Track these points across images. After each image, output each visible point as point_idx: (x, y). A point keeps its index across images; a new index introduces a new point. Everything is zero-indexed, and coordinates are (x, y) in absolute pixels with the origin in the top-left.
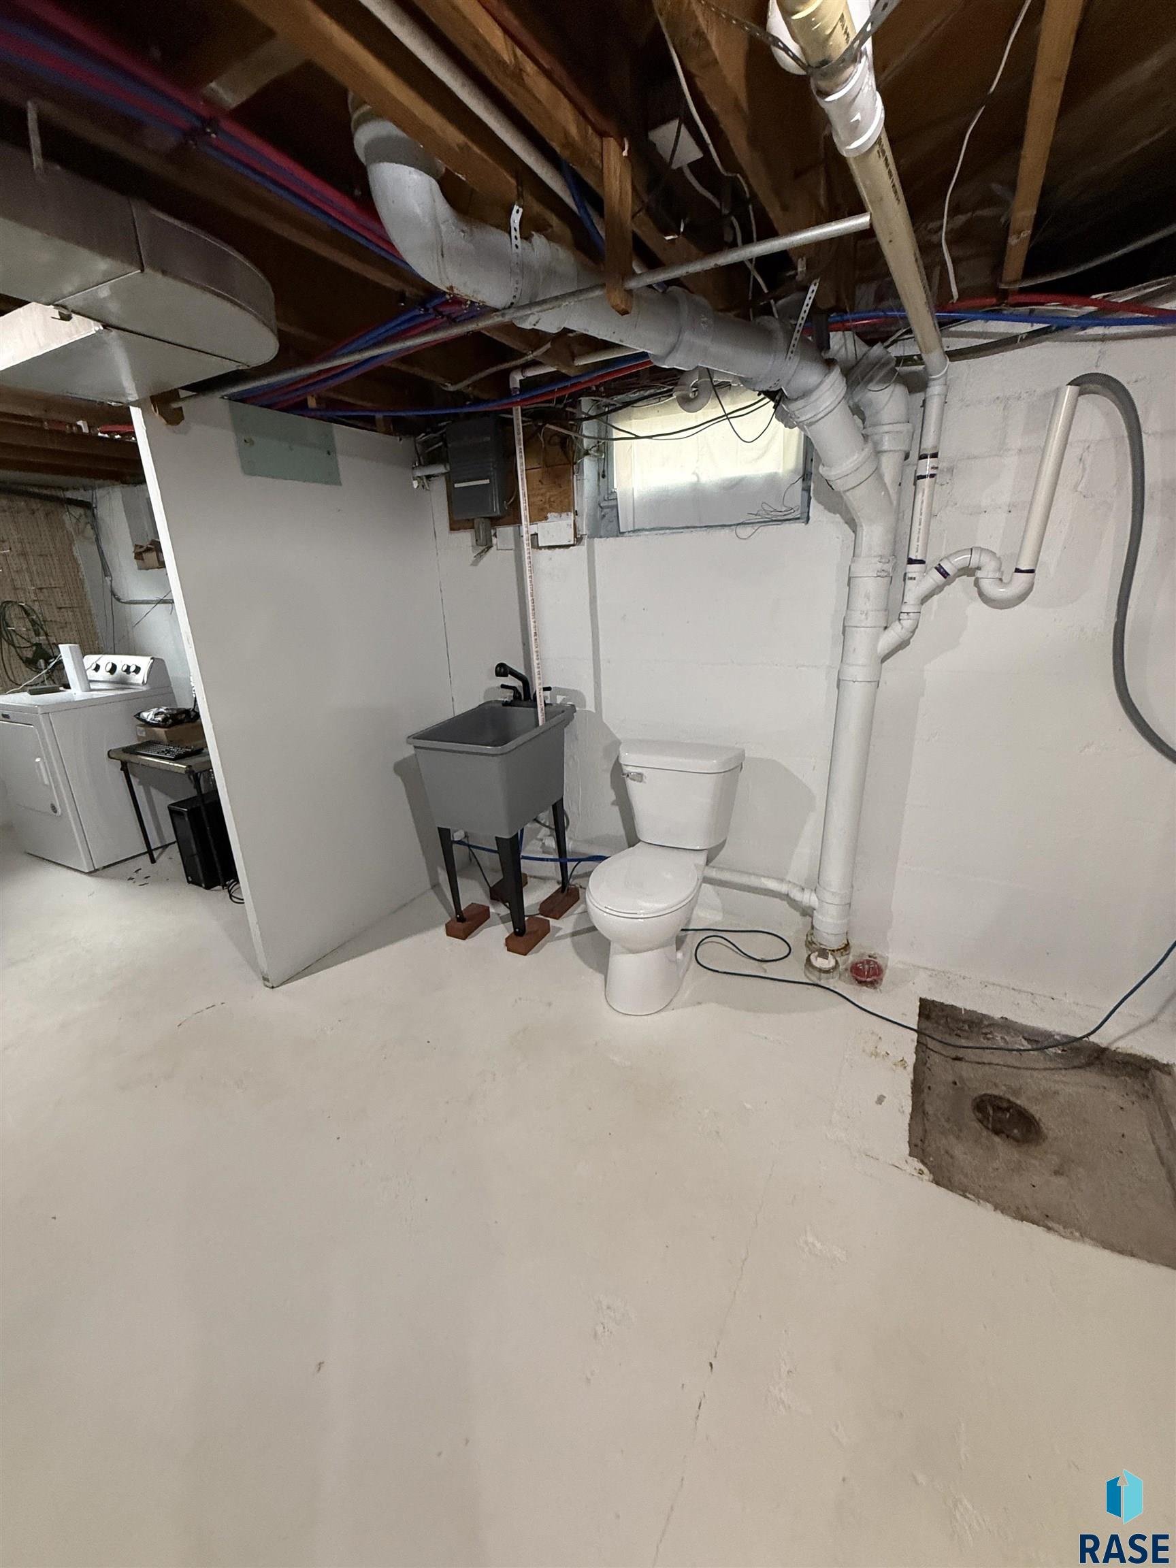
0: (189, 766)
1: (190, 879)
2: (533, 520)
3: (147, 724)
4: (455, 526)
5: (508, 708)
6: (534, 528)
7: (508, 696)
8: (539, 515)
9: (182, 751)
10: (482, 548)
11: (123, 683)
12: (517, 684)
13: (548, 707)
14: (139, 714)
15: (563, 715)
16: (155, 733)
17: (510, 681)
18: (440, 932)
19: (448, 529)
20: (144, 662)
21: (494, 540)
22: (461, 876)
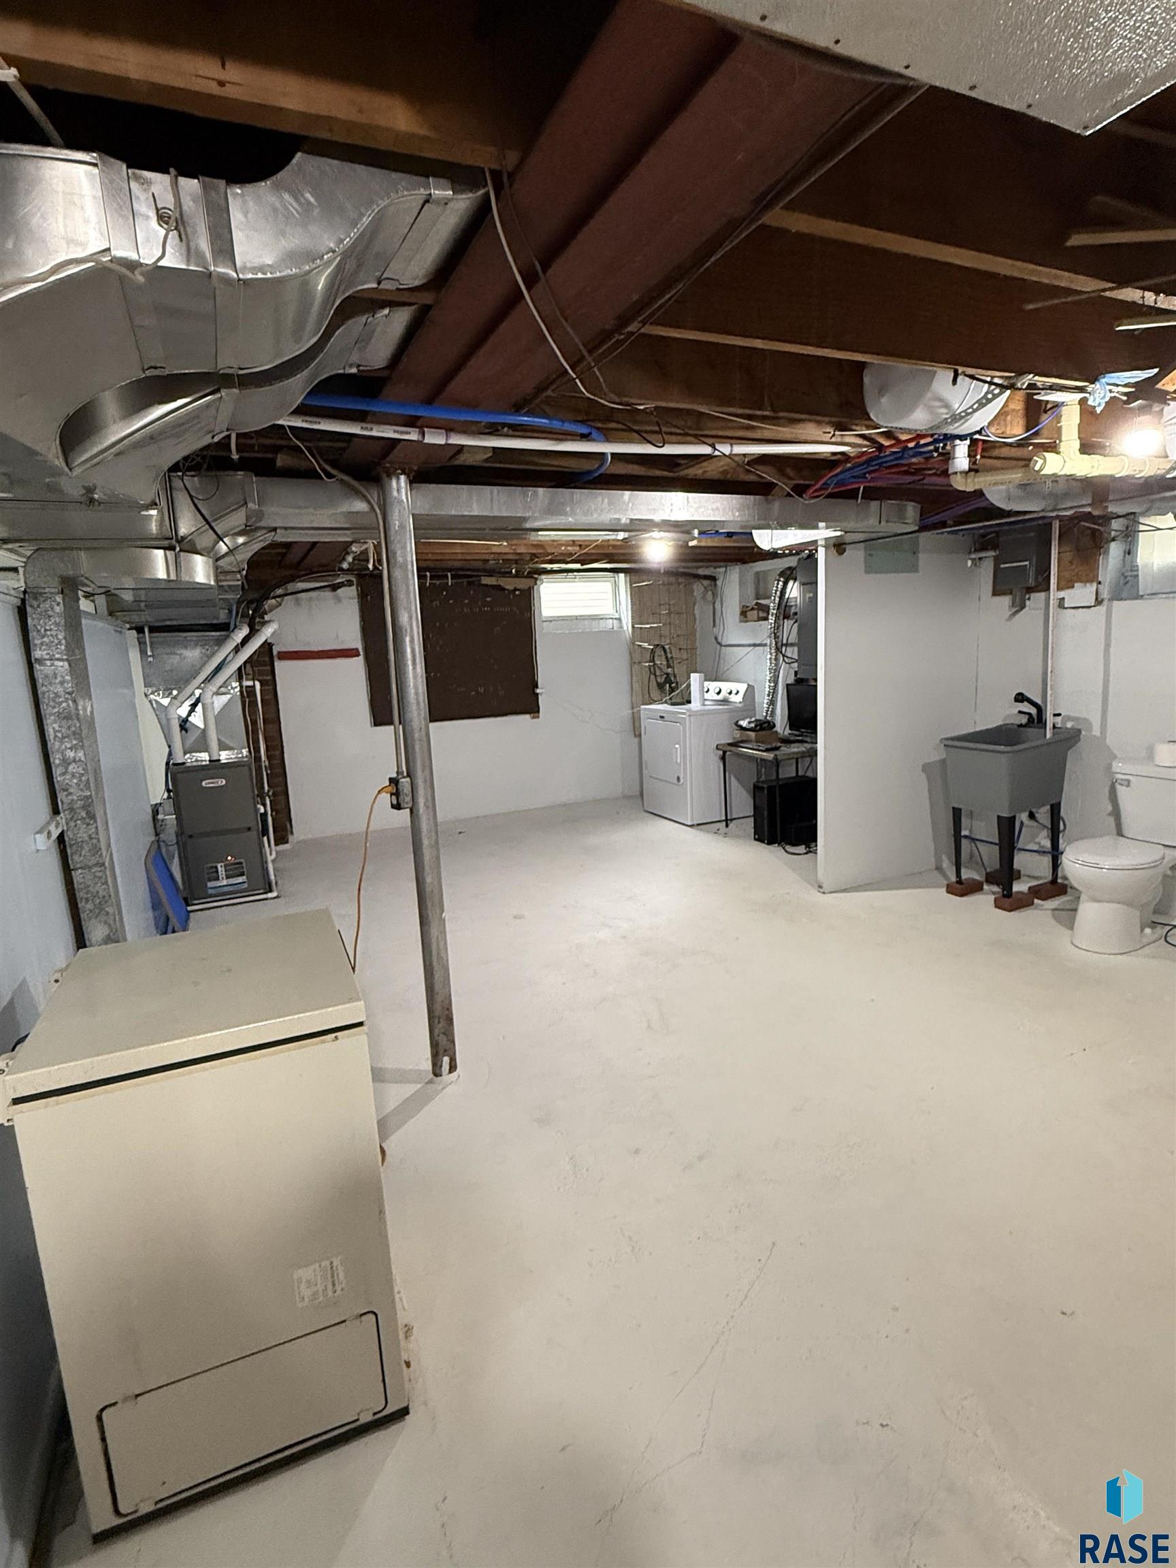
0: (776, 755)
1: (757, 837)
2: (1059, 589)
3: (742, 728)
4: (995, 593)
5: (1021, 729)
6: (1061, 594)
7: (1024, 720)
8: (1066, 583)
9: (769, 747)
10: (1014, 610)
11: (725, 701)
12: (1033, 711)
13: (1056, 730)
14: (737, 722)
15: (1070, 738)
16: (748, 736)
17: (1026, 707)
18: (944, 889)
19: (990, 593)
20: (742, 688)
21: (1028, 603)
22: (966, 867)
